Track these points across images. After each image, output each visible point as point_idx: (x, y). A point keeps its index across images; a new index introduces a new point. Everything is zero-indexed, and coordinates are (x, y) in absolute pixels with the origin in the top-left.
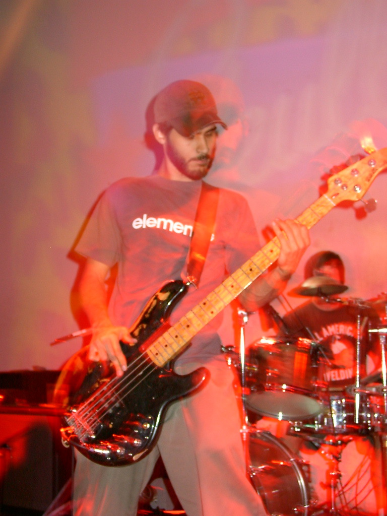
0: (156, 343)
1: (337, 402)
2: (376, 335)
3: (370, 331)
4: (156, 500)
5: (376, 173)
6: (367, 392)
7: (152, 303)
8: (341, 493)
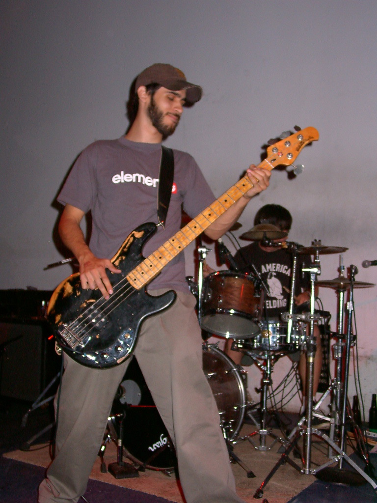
0: (134, 271)
1: (273, 326)
2: (308, 274)
3: (304, 270)
4: (124, 397)
5: (304, 145)
6: (298, 318)
7: (129, 240)
8: (272, 395)
